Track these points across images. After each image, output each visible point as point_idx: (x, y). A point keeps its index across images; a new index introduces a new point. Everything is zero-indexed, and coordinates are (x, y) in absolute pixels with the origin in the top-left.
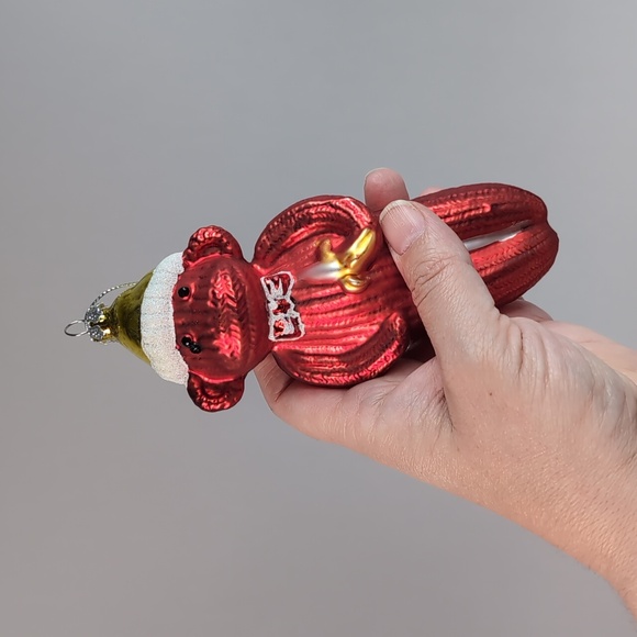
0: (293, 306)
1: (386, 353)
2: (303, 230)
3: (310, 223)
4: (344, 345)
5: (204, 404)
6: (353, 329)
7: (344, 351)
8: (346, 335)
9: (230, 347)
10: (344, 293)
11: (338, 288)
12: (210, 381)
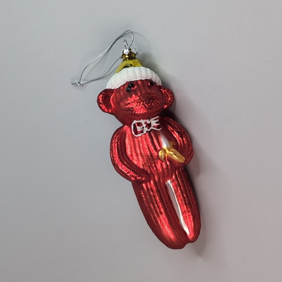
0: (149, 130)
1: (131, 172)
2: (177, 135)
3: (181, 137)
4: (132, 155)
5: (102, 95)
6: (140, 157)
7: (128, 155)
8: (137, 155)
9: (132, 102)
10: (158, 151)
11: (159, 148)
12: (111, 98)
